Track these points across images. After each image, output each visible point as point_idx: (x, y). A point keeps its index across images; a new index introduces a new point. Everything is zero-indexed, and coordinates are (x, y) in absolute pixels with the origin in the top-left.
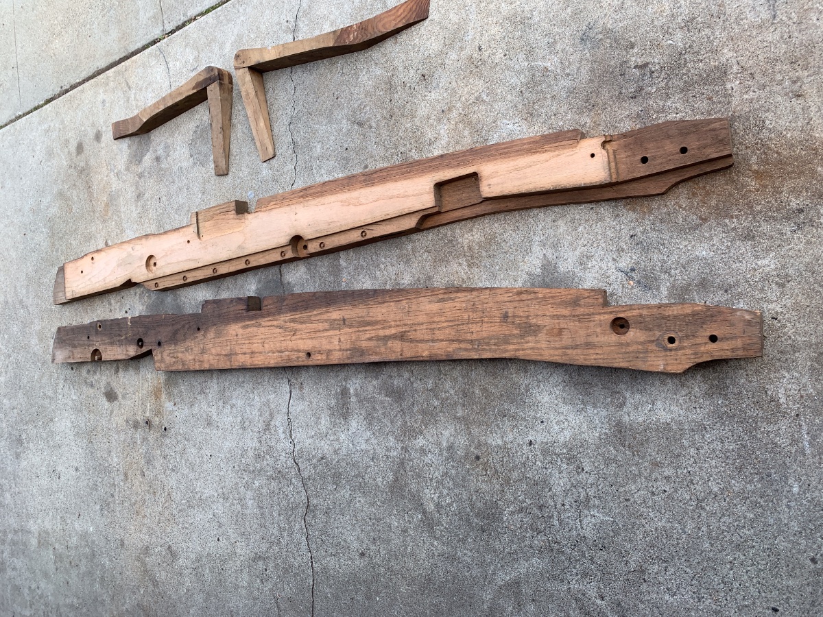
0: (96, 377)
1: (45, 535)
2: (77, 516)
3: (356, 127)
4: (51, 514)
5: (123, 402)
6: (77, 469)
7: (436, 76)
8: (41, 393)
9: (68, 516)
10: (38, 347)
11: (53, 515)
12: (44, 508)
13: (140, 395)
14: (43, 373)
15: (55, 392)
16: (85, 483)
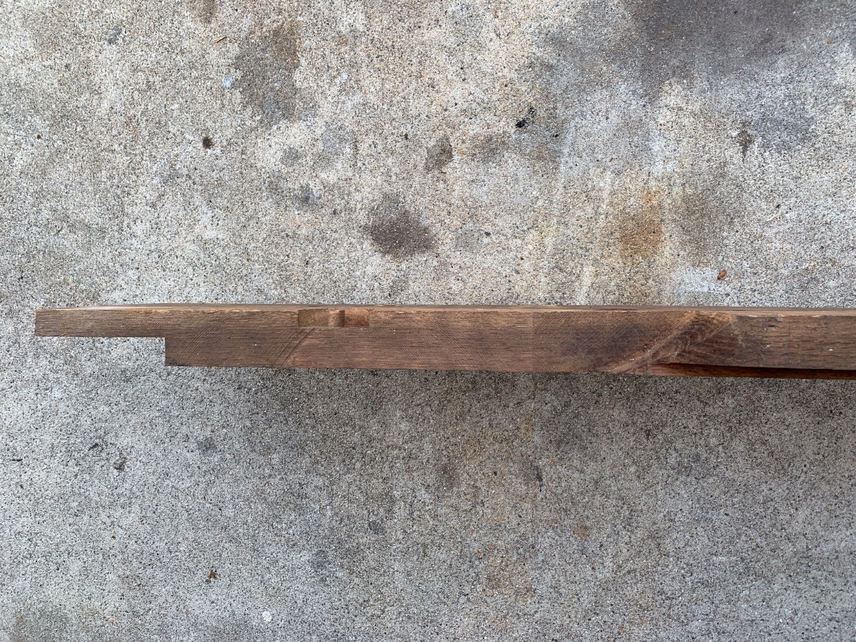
0: (330, 176)
1: (45, 624)
2: (201, 575)
4: (75, 566)
5: (457, 258)
6: (207, 446)
8: (46, 214)
9: (160, 575)
10: (35, 65)
11: (85, 571)
12: (42, 548)
13: (549, 241)
14: (58, 151)
15: (118, 213)
16: (247, 488)
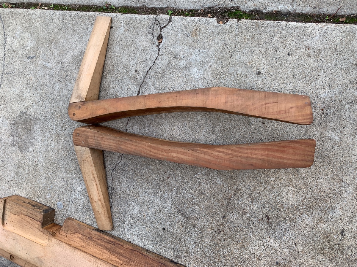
3: (179, 216)
7: (282, 226)
